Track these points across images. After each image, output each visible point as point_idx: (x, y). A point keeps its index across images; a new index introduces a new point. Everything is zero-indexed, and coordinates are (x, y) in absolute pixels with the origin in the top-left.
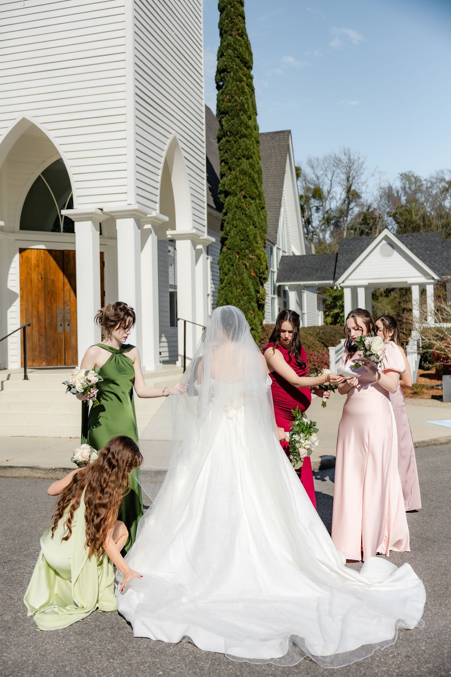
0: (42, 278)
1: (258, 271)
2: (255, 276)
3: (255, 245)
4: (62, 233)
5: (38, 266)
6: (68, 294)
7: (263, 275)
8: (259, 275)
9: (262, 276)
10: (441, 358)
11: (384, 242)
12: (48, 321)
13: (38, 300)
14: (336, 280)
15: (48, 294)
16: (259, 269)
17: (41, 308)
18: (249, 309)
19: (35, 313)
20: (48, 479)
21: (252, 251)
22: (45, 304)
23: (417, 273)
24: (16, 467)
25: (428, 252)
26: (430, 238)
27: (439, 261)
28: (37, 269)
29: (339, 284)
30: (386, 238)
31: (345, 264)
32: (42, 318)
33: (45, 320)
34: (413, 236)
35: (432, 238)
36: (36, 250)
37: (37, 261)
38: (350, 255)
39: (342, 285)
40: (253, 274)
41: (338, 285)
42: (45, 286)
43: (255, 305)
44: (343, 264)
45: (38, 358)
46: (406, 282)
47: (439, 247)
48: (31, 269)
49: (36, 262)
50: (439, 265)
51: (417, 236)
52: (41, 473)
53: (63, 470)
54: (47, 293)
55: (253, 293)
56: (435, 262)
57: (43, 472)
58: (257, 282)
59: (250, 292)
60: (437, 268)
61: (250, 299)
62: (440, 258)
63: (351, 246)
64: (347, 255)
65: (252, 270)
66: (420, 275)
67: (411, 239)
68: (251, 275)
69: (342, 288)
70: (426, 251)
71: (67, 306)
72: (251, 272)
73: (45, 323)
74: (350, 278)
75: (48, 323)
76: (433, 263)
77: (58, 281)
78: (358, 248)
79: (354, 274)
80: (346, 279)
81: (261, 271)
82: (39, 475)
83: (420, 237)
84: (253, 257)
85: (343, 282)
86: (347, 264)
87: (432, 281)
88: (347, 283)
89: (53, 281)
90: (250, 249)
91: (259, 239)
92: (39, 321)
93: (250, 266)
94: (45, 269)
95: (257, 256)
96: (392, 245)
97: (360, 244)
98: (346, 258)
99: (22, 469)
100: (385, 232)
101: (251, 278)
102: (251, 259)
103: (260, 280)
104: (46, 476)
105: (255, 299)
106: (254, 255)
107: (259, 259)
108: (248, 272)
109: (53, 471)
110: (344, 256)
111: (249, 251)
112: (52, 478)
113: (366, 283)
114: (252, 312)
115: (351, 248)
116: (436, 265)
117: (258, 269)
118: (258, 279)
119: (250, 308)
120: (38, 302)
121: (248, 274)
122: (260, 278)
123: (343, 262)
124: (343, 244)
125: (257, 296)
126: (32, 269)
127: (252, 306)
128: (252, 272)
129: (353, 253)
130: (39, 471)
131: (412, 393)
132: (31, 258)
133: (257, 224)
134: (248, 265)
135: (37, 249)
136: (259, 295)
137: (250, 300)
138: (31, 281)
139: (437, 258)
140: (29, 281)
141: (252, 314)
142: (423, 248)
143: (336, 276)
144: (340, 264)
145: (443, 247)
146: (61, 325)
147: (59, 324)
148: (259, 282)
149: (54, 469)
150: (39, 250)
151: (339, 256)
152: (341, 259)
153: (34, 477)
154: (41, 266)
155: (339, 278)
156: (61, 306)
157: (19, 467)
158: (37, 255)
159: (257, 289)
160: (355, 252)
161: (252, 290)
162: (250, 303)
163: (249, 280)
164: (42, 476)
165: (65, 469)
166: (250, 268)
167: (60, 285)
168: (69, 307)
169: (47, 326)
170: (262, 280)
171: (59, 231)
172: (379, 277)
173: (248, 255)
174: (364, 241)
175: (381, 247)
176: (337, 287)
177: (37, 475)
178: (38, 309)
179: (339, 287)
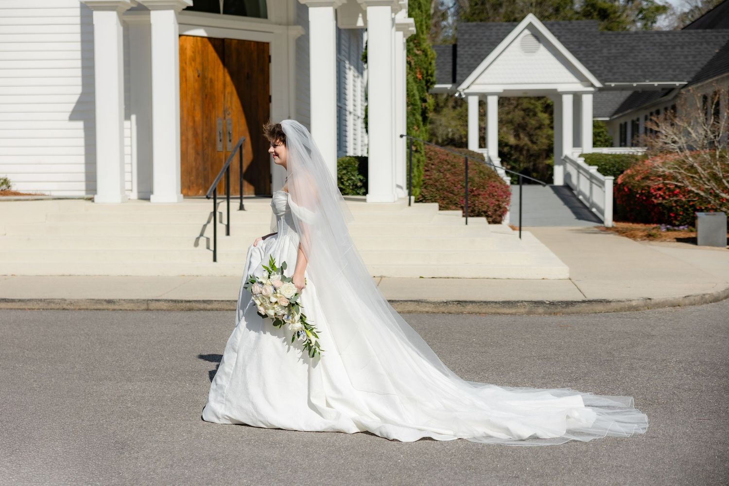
0: (199, 76)
1: (425, 72)
2: (421, 78)
3: (422, 36)
4: (221, 15)
5: (194, 59)
6: (229, 99)
7: (429, 77)
8: (425, 78)
9: (429, 79)
10: (637, 193)
11: (527, 32)
12: (205, 135)
13: (194, 106)
14: (460, 84)
15: (206, 98)
16: (427, 70)
17: (198, 117)
18: (413, 124)
19: (191, 124)
20: (438, 313)
21: (418, 44)
22: (203, 112)
23: (571, 78)
24: (398, 301)
25: (583, 48)
26: (583, 29)
27: (598, 62)
28: (193, 64)
29: (464, 90)
30: (530, 27)
31: (469, 61)
32: (199, 131)
33: (202, 134)
34: (560, 25)
35: (587, 29)
36: (192, 38)
37: (193, 52)
38: (474, 49)
39: (466, 91)
40: (419, 76)
41: (461, 90)
42: (203, 86)
43: (420, 118)
44: (465, 61)
45: (194, 185)
46: (556, 90)
47: (598, 42)
48: (186, 63)
49: (192, 54)
50: (600, 67)
51: (566, 25)
52: (430, 307)
53: (457, 303)
54: (204, 96)
55: (419, 102)
56: (595, 62)
57: (433, 306)
58: (422, 88)
59: (415, 100)
60: (598, 72)
61: (415, 110)
62: (600, 57)
63: (474, 36)
64: (470, 48)
65: (418, 70)
66: (574, 79)
67: (558, 29)
68: (417, 77)
69: (468, 95)
70: (580, 47)
71: (228, 115)
72: (416, 73)
73: (203, 138)
74: (478, 81)
75: (206, 138)
76: (591, 64)
77: (217, 80)
78: (485, 40)
79: (483, 75)
80: (472, 83)
81: (430, 72)
82: (427, 309)
83: (570, 26)
84: (418, 52)
85: (468, 87)
86: (472, 61)
87: (592, 89)
88: (474, 89)
89: (211, 81)
90: (416, 41)
91: (424, 27)
92: (196, 135)
93: (415, 65)
94: (202, 64)
95: (423, 51)
96: (538, 37)
97: (487, 34)
98: (470, 53)
99: (406, 303)
100: (531, 18)
101: (416, 82)
102: (416, 55)
103: (426, 85)
104: (435, 310)
105: (420, 111)
106: (421, 50)
107: (426, 55)
108: (413, 73)
109: (445, 304)
110: (467, 49)
111: (414, 43)
112: (443, 313)
113: (500, 89)
114: (416, 128)
115: (475, 39)
116: (596, 67)
117: (424, 68)
118: (424, 82)
119: (414, 122)
120: (194, 109)
121: (413, 76)
122: (427, 81)
123: (466, 58)
124: (463, 32)
125: (422, 106)
126: (188, 63)
127: (416, 119)
128: (419, 73)
129: (478, 46)
130: (428, 305)
131: (645, 236)
132: (186, 49)
133: (423, 7)
134: (413, 63)
135: (194, 36)
136: (424, 104)
137: (415, 112)
138: (186, 80)
139: (596, 58)
140: (184, 80)
141: (417, 131)
142: (575, 42)
143: (458, 78)
144: (462, 61)
145: (602, 42)
146: (220, 141)
147: (218, 139)
148: (425, 88)
149: (446, 302)
150: (195, 38)
151: (458, 49)
152: (463, 54)
153: (420, 312)
154: (198, 60)
155: (463, 81)
156: (221, 115)
157: (401, 301)
158: (193, 44)
159: (422, 97)
160: (481, 45)
161: (417, 97)
162: (414, 115)
163: (414, 84)
164: (431, 310)
165: (459, 301)
166: (416, 68)
167: (219, 85)
168: (230, 116)
169: (205, 141)
170: (429, 84)
171: (218, 12)
172: (518, 81)
173: (412, 49)
174: (492, 29)
175: (523, 39)
176: (460, 95)
177: (424, 310)
178: (193, 117)
179: (462, 93)
